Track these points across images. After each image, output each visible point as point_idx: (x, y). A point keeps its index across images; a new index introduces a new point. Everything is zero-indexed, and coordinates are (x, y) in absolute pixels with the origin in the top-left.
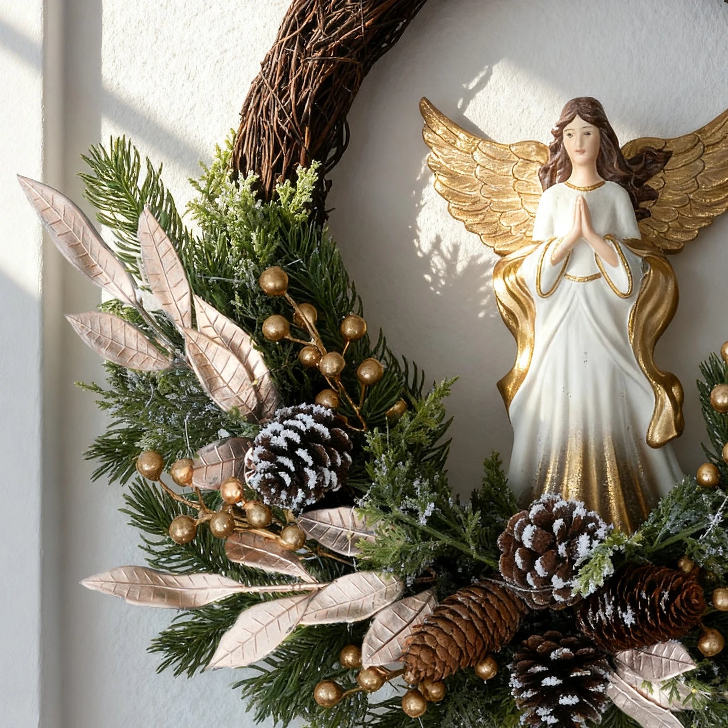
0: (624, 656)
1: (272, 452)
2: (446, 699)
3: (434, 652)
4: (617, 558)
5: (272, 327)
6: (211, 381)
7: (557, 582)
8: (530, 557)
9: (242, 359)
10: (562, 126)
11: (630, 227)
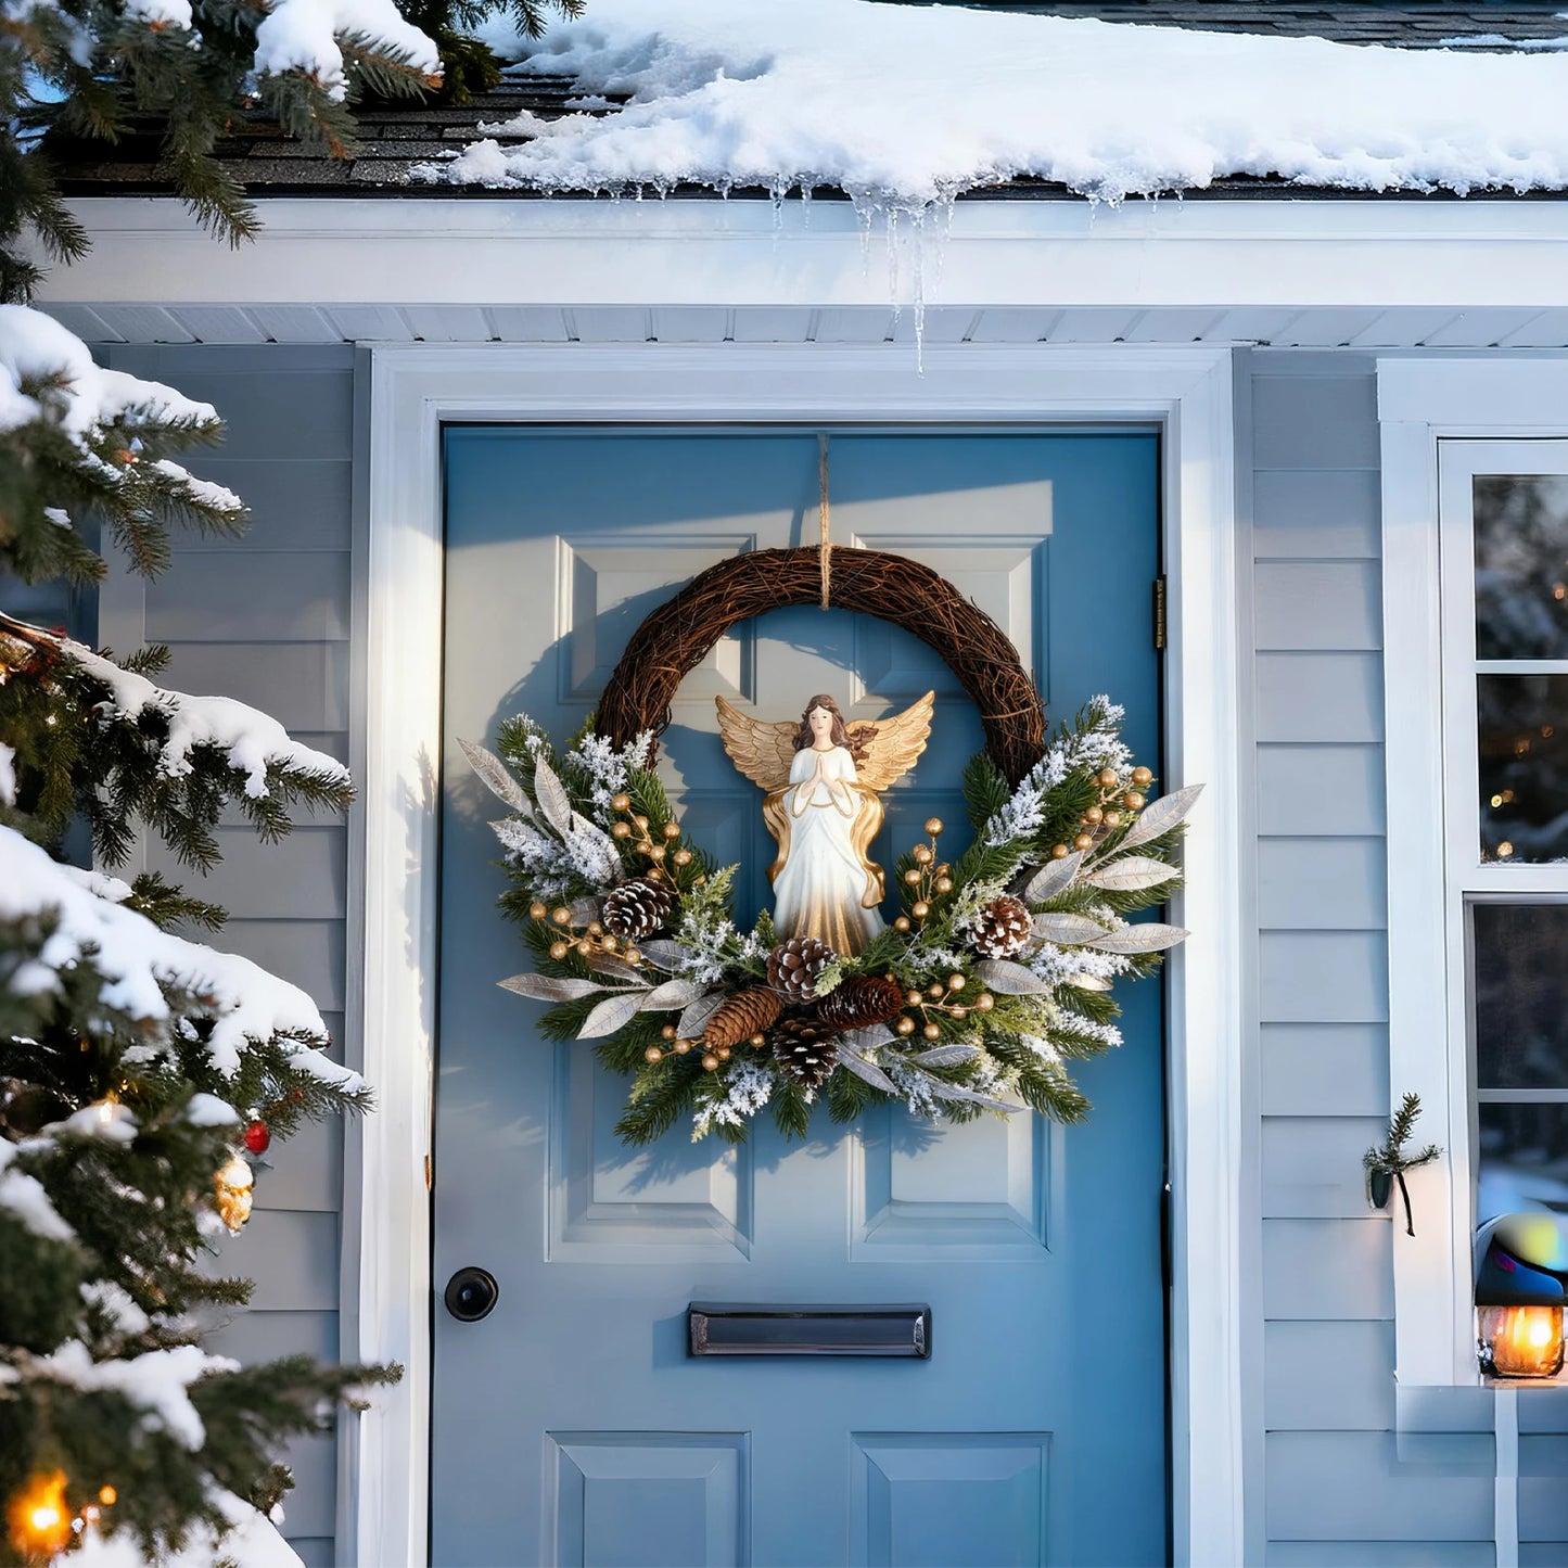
0: (850, 1033)
1: (618, 904)
3: (724, 1030)
4: (844, 973)
5: (622, 830)
7: (804, 986)
8: (788, 972)
10: (808, 712)
11: (852, 775)
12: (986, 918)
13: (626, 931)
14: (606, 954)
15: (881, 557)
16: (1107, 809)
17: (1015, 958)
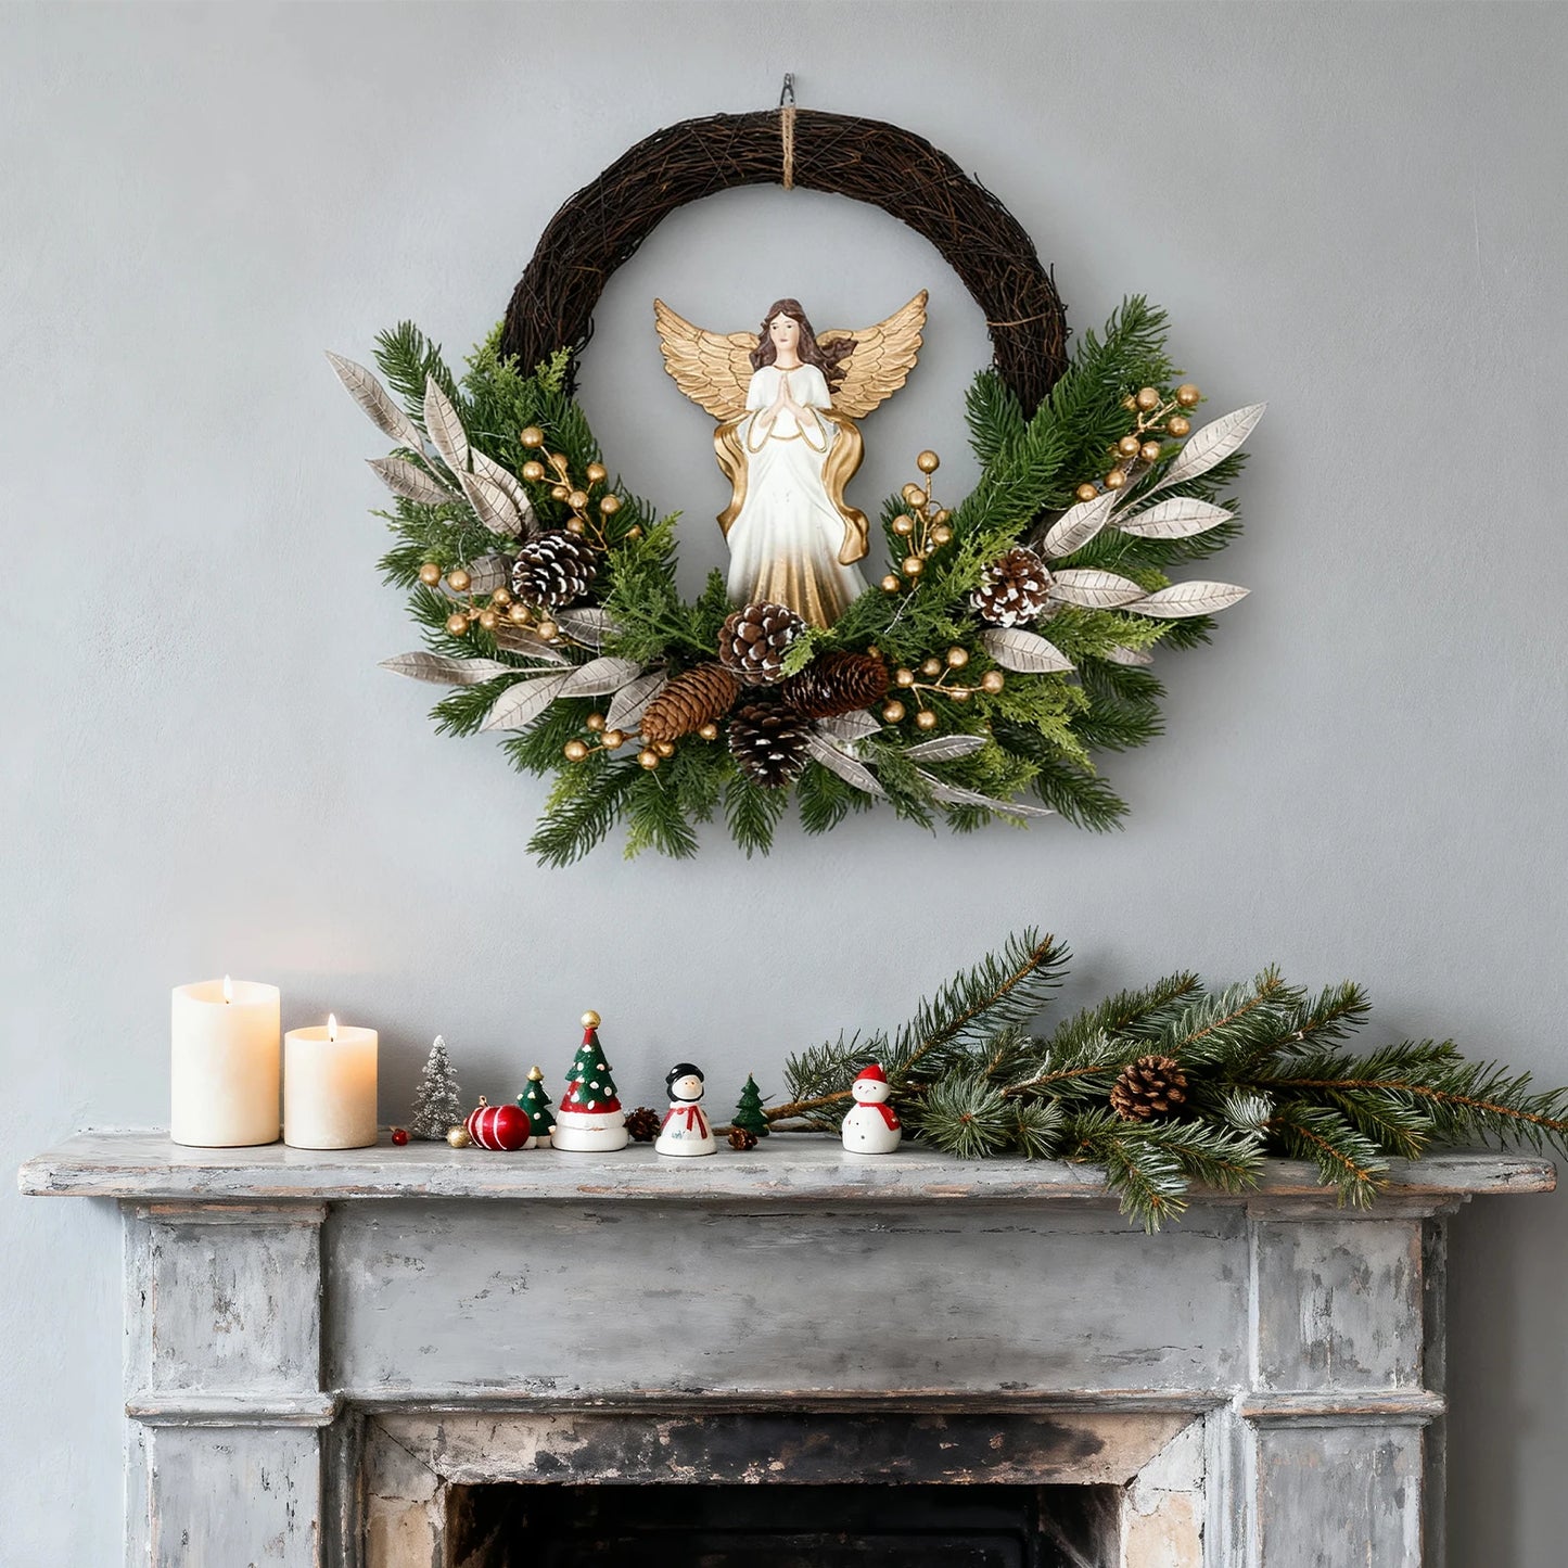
0: (824, 721)
1: (530, 565)
2: (675, 755)
3: (664, 718)
4: (816, 647)
5: (532, 470)
6: (484, 511)
7: (766, 665)
8: (745, 645)
9: (510, 496)
10: (769, 321)
11: (824, 399)
12: (992, 577)
13: (540, 598)
14: (514, 627)
15: (860, 123)
16: (1143, 439)
17: (1031, 626)
